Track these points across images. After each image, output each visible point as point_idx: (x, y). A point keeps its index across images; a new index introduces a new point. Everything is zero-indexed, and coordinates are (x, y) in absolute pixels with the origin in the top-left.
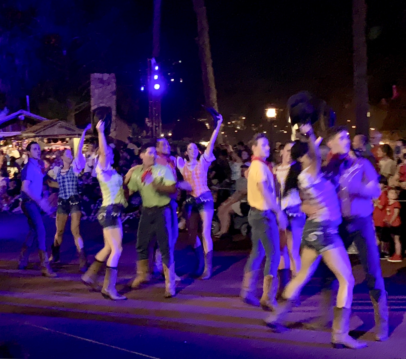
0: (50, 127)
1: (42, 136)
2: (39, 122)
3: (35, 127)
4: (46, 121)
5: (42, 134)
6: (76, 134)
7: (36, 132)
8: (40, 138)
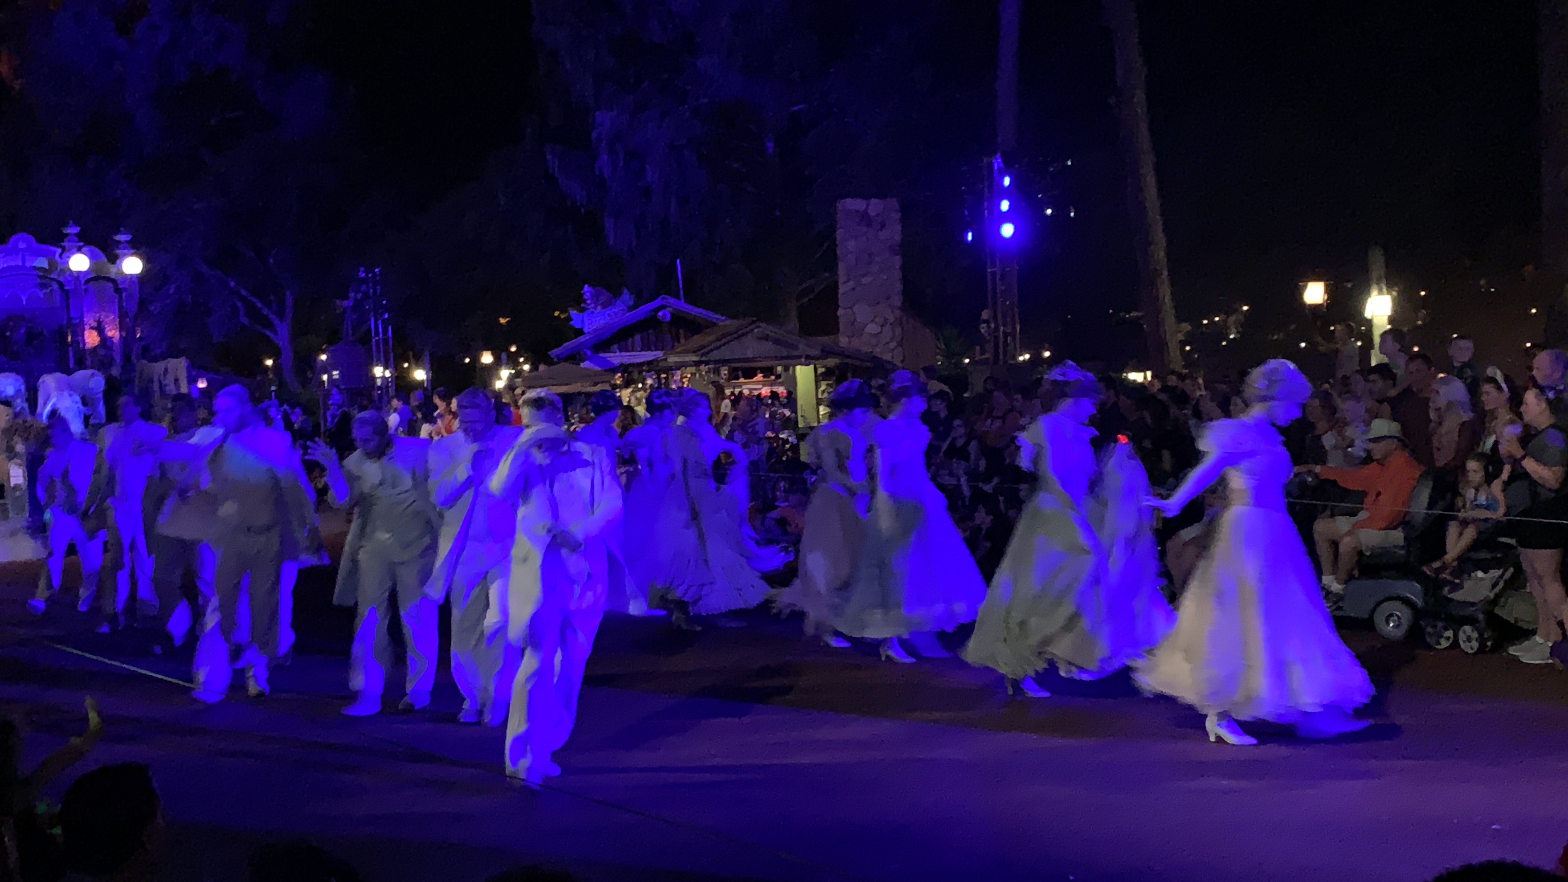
0: (736, 338)
1: (716, 362)
2: (707, 327)
3: (698, 340)
4: (726, 323)
5: (715, 355)
6: (799, 357)
7: (699, 353)
8: (711, 366)
